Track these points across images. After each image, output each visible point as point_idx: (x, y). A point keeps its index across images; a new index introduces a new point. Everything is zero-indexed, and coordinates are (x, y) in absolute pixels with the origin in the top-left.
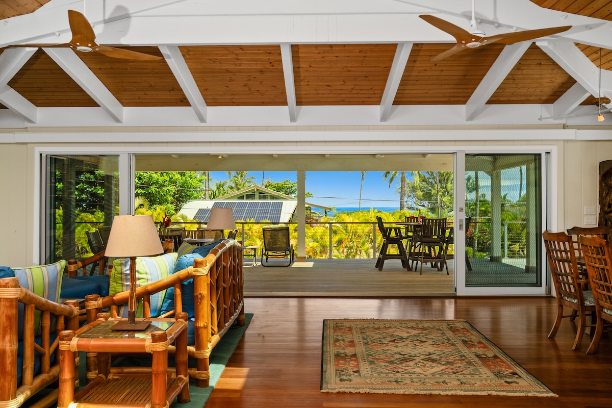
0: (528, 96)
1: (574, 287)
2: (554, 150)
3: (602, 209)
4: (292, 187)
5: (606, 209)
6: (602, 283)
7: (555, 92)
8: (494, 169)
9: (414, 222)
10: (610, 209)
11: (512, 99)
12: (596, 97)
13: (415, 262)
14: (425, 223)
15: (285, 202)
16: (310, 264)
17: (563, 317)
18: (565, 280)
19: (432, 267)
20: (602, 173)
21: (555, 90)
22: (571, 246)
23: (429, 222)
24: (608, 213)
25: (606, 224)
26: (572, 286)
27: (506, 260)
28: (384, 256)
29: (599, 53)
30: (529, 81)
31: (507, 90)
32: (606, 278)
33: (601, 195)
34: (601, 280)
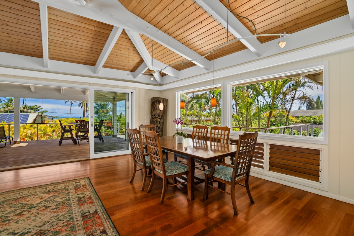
0: (124, 66)
1: (142, 157)
2: (134, 91)
3: (152, 116)
4: (38, 108)
5: (153, 117)
6: (155, 156)
7: (135, 66)
8: (114, 102)
9: (78, 122)
10: (154, 117)
11: (117, 67)
12: (150, 70)
13: (78, 140)
14: (82, 123)
15: (30, 114)
16: (25, 144)
17: (137, 171)
18: (137, 153)
19: (87, 141)
20: (152, 102)
21: (135, 65)
22: (140, 136)
23: (83, 123)
24: (153, 118)
25: (153, 122)
26: (140, 157)
27: (119, 136)
28: (63, 138)
29: (152, 48)
30: (124, 58)
31: (114, 61)
32: (157, 154)
33: (151, 111)
34: (154, 154)
